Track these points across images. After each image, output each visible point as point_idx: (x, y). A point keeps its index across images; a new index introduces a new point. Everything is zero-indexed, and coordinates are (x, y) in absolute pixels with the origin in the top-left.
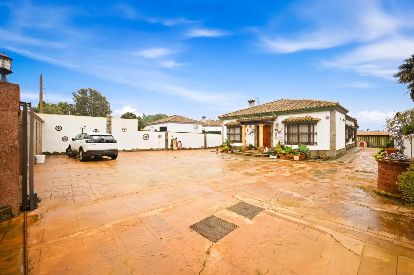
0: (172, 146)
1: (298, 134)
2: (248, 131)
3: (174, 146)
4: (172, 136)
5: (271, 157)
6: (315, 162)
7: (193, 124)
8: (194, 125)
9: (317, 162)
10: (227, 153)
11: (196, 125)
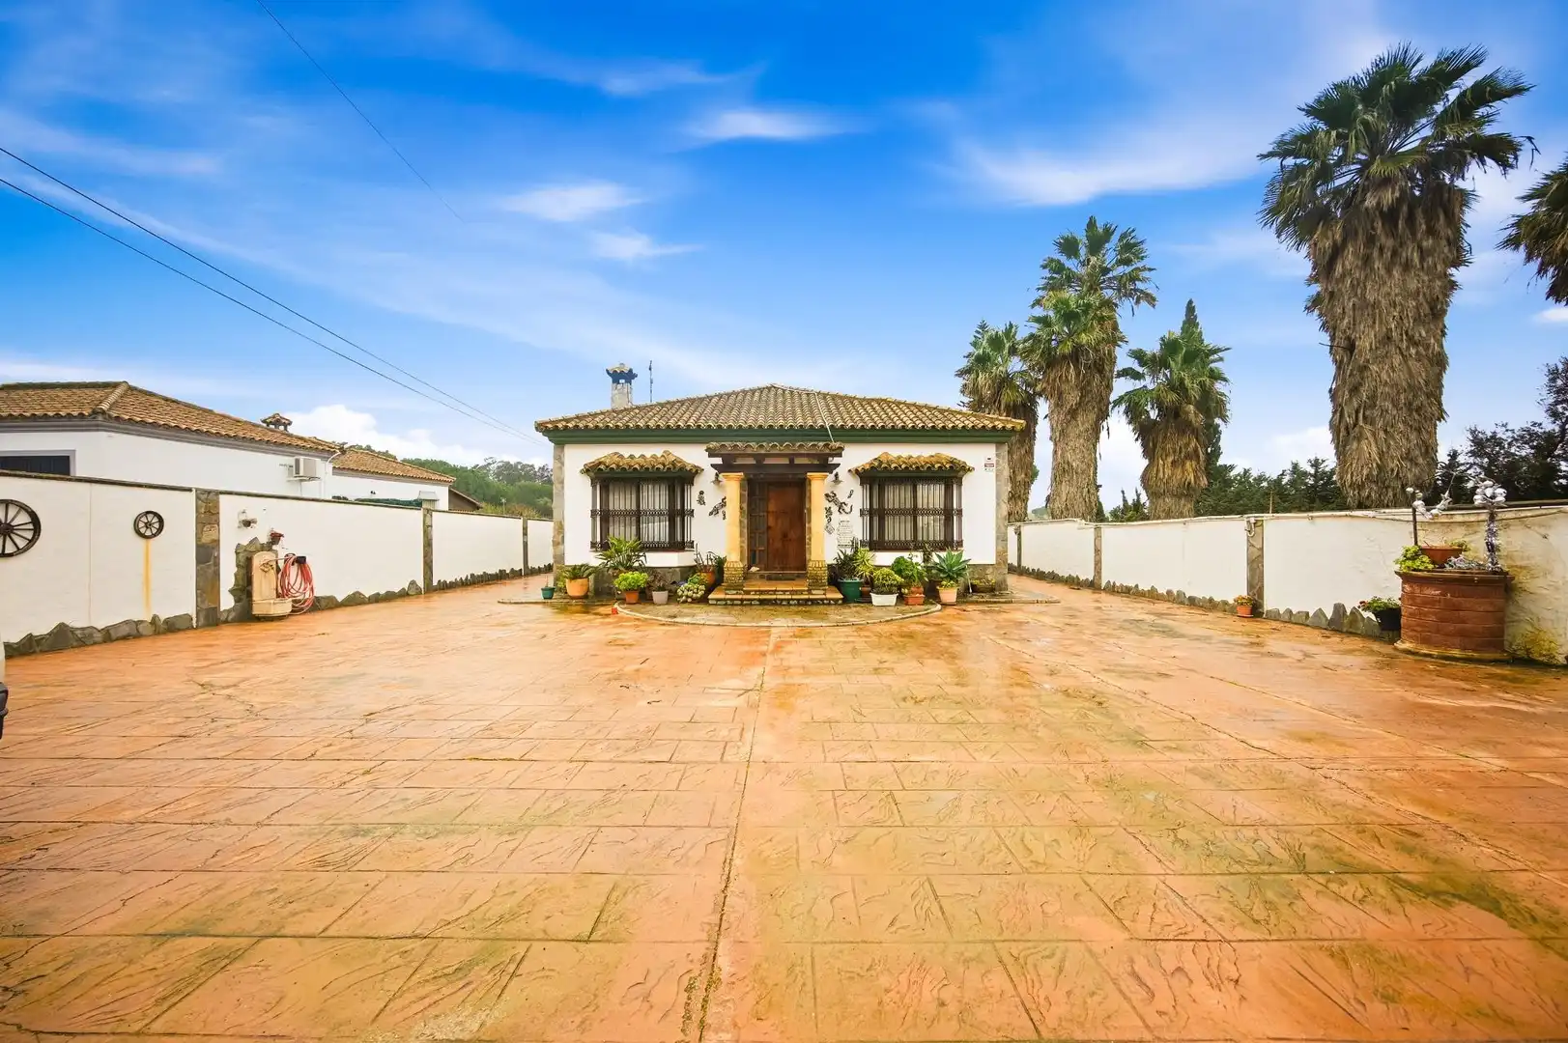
0: (244, 589)
1: (914, 512)
2: (701, 501)
3: (263, 588)
4: (247, 523)
5: (877, 599)
6: (995, 602)
7: (283, 453)
8: (291, 461)
9: (999, 602)
10: (649, 600)
11: (302, 458)
